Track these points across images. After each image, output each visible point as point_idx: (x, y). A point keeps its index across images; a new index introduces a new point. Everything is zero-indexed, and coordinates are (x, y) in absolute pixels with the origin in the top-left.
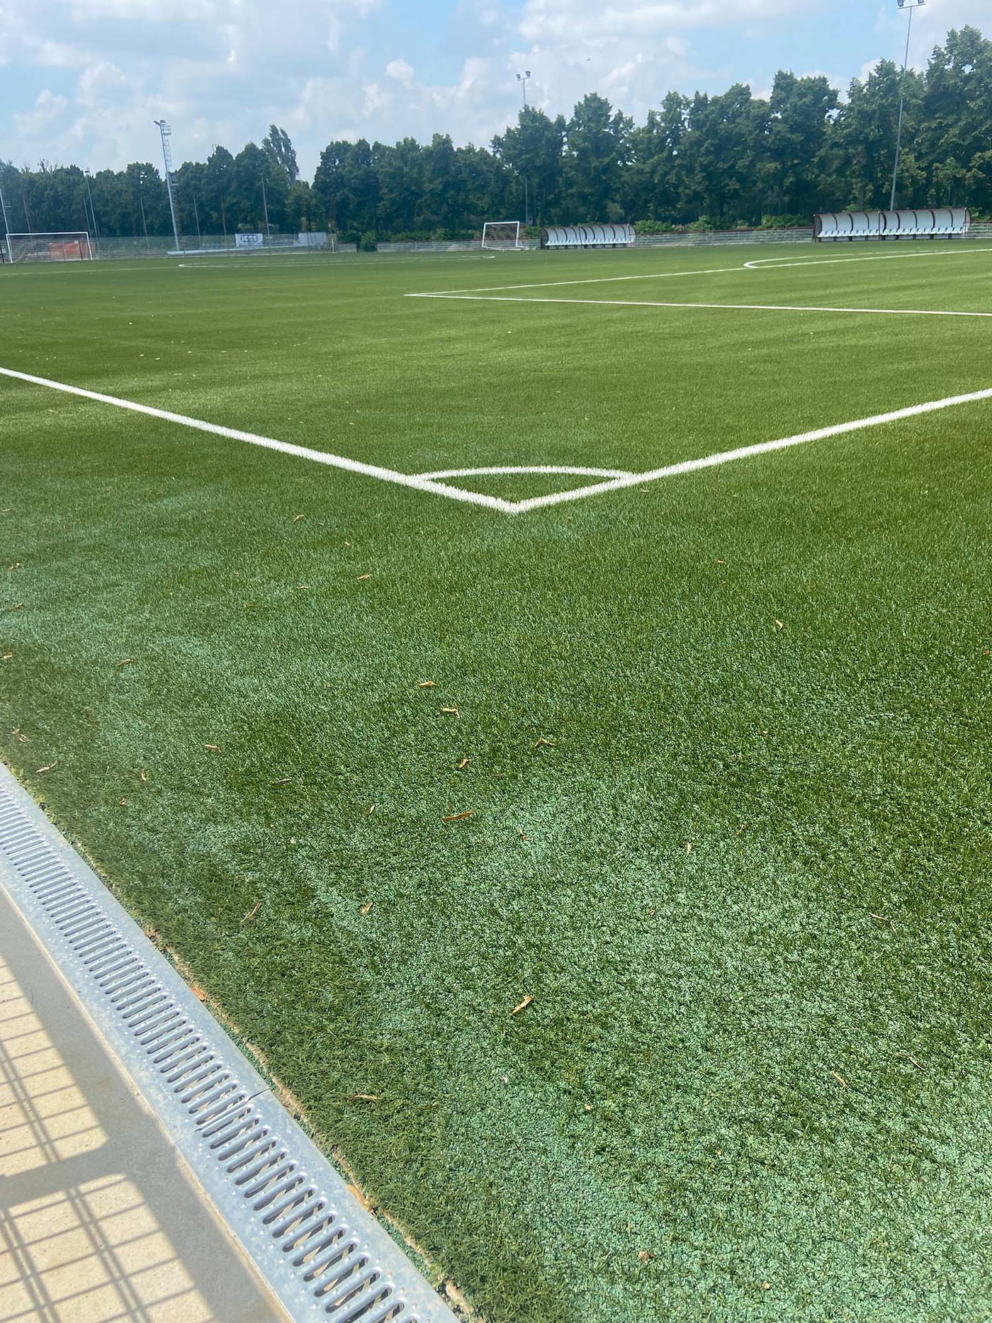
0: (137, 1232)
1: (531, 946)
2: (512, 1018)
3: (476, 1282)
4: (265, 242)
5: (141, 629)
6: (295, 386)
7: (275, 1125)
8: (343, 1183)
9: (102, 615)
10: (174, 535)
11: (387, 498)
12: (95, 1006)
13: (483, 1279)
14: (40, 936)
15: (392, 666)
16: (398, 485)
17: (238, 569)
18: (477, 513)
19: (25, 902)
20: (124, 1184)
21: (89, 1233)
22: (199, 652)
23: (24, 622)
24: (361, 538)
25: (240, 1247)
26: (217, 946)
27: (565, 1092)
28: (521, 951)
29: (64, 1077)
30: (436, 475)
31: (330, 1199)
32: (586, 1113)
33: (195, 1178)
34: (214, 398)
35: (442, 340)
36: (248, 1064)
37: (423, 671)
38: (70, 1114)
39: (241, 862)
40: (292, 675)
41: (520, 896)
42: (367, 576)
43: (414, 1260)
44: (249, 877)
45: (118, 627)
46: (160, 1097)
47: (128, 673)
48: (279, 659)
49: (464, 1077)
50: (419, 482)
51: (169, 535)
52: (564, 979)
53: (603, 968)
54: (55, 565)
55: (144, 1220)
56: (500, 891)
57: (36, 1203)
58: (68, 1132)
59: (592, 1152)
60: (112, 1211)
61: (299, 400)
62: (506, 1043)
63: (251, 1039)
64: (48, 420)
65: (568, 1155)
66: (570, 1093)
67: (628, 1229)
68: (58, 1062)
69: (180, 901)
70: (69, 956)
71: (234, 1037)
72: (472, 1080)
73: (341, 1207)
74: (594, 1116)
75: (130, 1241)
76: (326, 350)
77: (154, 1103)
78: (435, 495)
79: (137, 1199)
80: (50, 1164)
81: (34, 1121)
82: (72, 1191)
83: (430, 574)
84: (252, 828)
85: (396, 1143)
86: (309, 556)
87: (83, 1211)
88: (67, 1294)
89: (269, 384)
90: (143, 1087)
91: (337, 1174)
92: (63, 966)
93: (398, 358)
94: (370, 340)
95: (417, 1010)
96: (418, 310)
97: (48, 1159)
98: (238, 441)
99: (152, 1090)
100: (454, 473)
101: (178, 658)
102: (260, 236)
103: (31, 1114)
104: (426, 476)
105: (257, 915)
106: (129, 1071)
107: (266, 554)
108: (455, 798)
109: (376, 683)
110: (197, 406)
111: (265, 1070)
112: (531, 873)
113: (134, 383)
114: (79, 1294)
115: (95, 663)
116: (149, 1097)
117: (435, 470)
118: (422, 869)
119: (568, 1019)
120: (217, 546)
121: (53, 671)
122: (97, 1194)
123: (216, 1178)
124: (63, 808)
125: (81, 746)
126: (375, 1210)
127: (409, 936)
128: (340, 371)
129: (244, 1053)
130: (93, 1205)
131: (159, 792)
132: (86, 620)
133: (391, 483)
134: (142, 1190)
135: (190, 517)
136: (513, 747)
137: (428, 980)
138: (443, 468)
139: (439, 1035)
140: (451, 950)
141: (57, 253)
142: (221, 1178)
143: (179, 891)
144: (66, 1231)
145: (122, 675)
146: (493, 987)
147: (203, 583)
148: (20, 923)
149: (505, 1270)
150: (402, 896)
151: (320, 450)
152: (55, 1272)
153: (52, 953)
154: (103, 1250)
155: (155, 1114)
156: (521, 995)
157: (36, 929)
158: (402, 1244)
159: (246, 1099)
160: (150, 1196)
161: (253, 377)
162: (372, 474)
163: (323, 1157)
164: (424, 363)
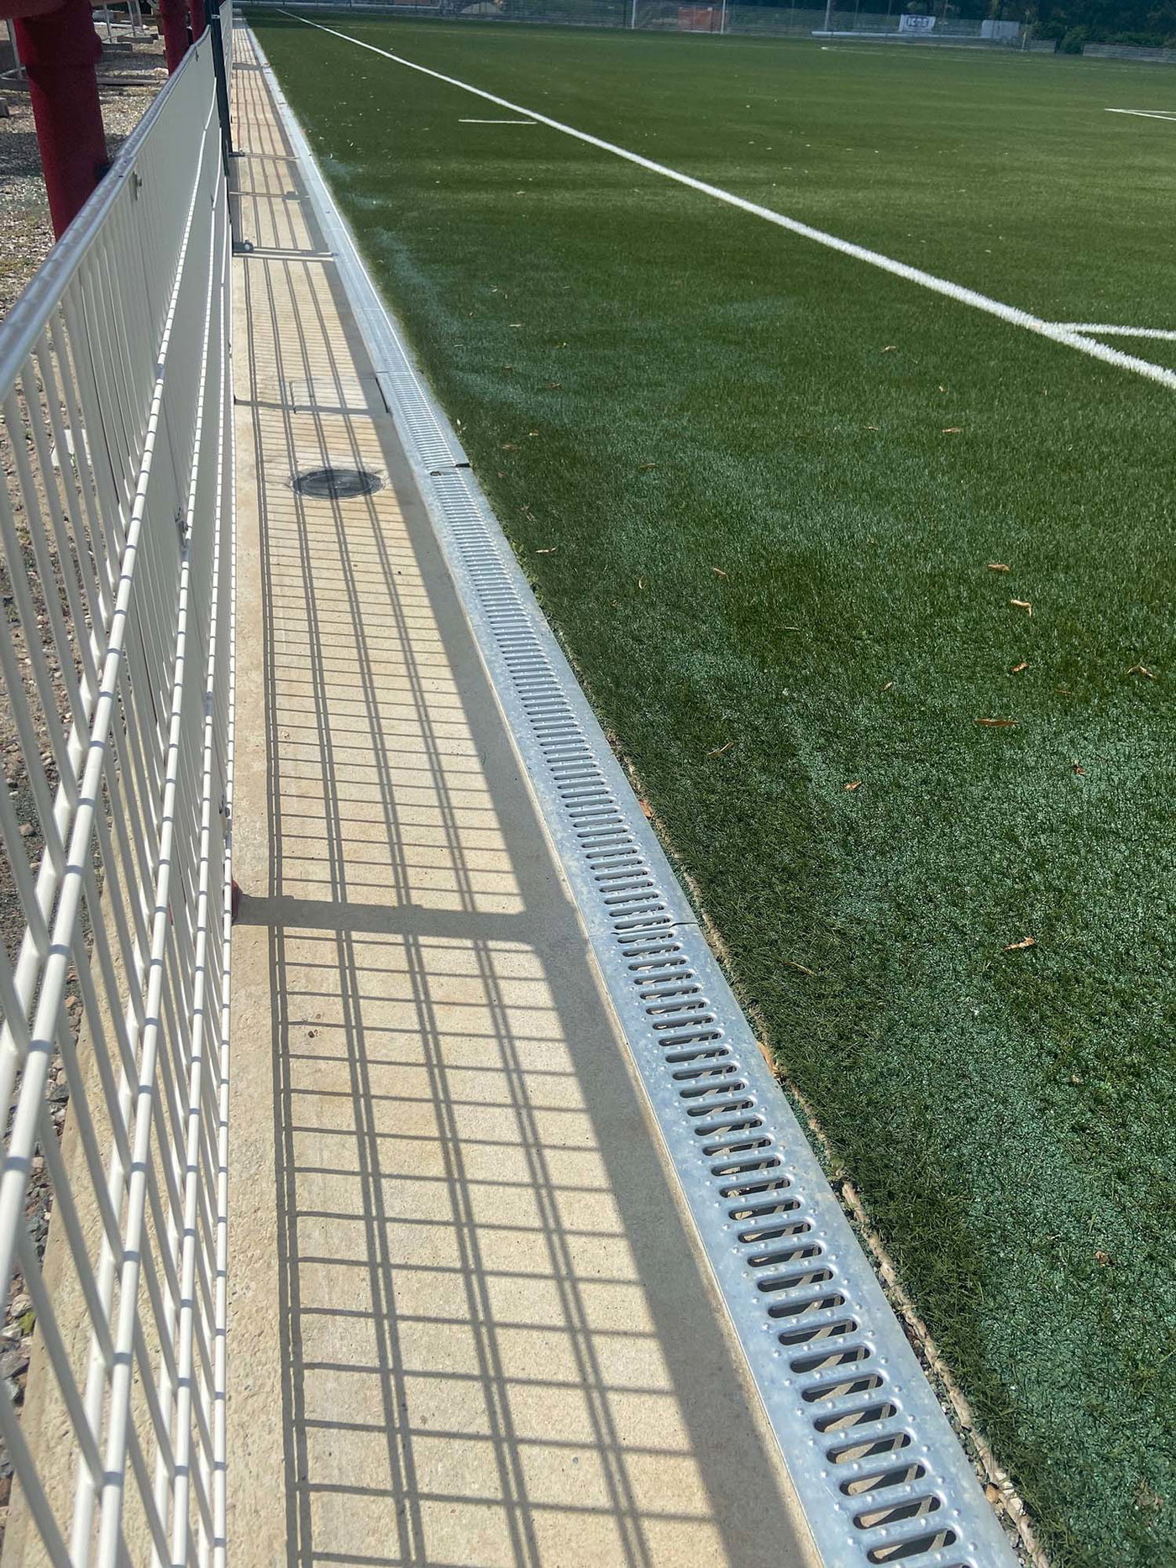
0: (531, 1002)
1: (1050, 887)
2: (1002, 954)
3: (880, 1194)
4: (936, 29)
5: (674, 436)
6: (928, 198)
7: (695, 958)
8: (753, 1039)
9: (638, 412)
10: (737, 343)
11: (1010, 344)
12: (541, 786)
13: (891, 1195)
14: (504, 707)
15: (960, 537)
16: (1029, 332)
17: (798, 393)
18: (1130, 382)
19: (498, 671)
20: (529, 956)
21: (486, 985)
22: (731, 472)
23: (558, 403)
24: (962, 386)
25: (629, 1056)
26: (676, 769)
27: (1049, 1053)
28: (1036, 890)
29: (497, 841)
30: (1085, 328)
31: (735, 1049)
32: (1071, 1084)
33: (601, 975)
34: (824, 200)
35: (1144, 169)
36: (680, 892)
37: (998, 551)
38: (495, 875)
39: (722, 697)
40: (832, 520)
41: (1052, 831)
42: (957, 430)
43: (813, 1146)
44: (726, 714)
45: (652, 429)
46: (585, 890)
47: (651, 478)
48: (820, 499)
49: (922, 991)
50: (1061, 332)
51: (730, 342)
52: (1084, 937)
53: (1144, 943)
54: (601, 352)
55: (541, 994)
56: (1027, 818)
57: (444, 941)
58: (489, 890)
59: (1066, 1127)
60: (513, 975)
61: (927, 216)
62: (986, 976)
63: (690, 869)
64: (631, 200)
65: (1033, 1117)
66: (1056, 1056)
67: (1090, 1223)
68: (495, 825)
69: (649, 715)
70: (528, 734)
71: (672, 863)
72: (933, 998)
73: (744, 1060)
74: (1082, 1092)
75: (523, 1008)
76: (979, 161)
77: (577, 893)
78: (1078, 352)
79: (540, 974)
80: (465, 911)
81: (460, 869)
82: (480, 943)
83: (1042, 442)
84: (742, 666)
85: (825, 1026)
86: (889, 394)
87: (485, 963)
88: (452, 1031)
89: (895, 193)
90: (571, 876)
91: (749, 1029)
92: (519, 741)
93: (1075, 183)
94: (1042, 157)
95: (886, 906)
96: (1117, 129)
97: (465, 905)
98: (838, 252)
99: (578, 881)
100: (1113, 330)
101: (706, 474)
102: (932, 20)
103: (459, 861)
104: (1072, 327)
105: (727, 753)
106: (561, 856)
107: (838, 383)
108: (997, 702)
109: (934, 553)
110: (800, 206)
111: (697, 904)
112: (1076, 811)
113: (735, 172)
114: (463, 1035)
115: (618, 459)
116: (574, 887)
117: (1087, 321)
118: (932, 766)
119: (1078, 981)
120: (782, 364)
121: (575, 458)
122: (502, 954)
123: (622, 984)
124: (554, 593)
125: (584, 538)
126: (783, 1080)
127: (896, 828)
128: (991, 188)
129: (680, 882)
130: (496, 963)
131: (653, 604)
132: (620, 414)
133: (1020, 328)
134: (547, 967)
135: (759, 328)
136: (1094, 666)
137: (907, 880)
138: (1099, 322)
139: (905, 938)
140: (944, 861)
141: (686, 21)
142: (626, 985)
143: (649, 706)
144: (467, 976)
145: (644, 479)
146: (988, 914)
147: (754, 400)
148: (488, 689)
149: (919, 1196)
150: (899, 787)
151: (938, 277)
152: (447, 1007)
153: (512, 725)
154: (496, 1006)
155: (576, 904)
156: (1022, 935)
157: (502, 699)
158: (805, 1126)
159: (671, 924)
160: (552, 976)
161: (878, 182)
162: (999, 313)
163: (738, 1006)
164: (1110, 193)
